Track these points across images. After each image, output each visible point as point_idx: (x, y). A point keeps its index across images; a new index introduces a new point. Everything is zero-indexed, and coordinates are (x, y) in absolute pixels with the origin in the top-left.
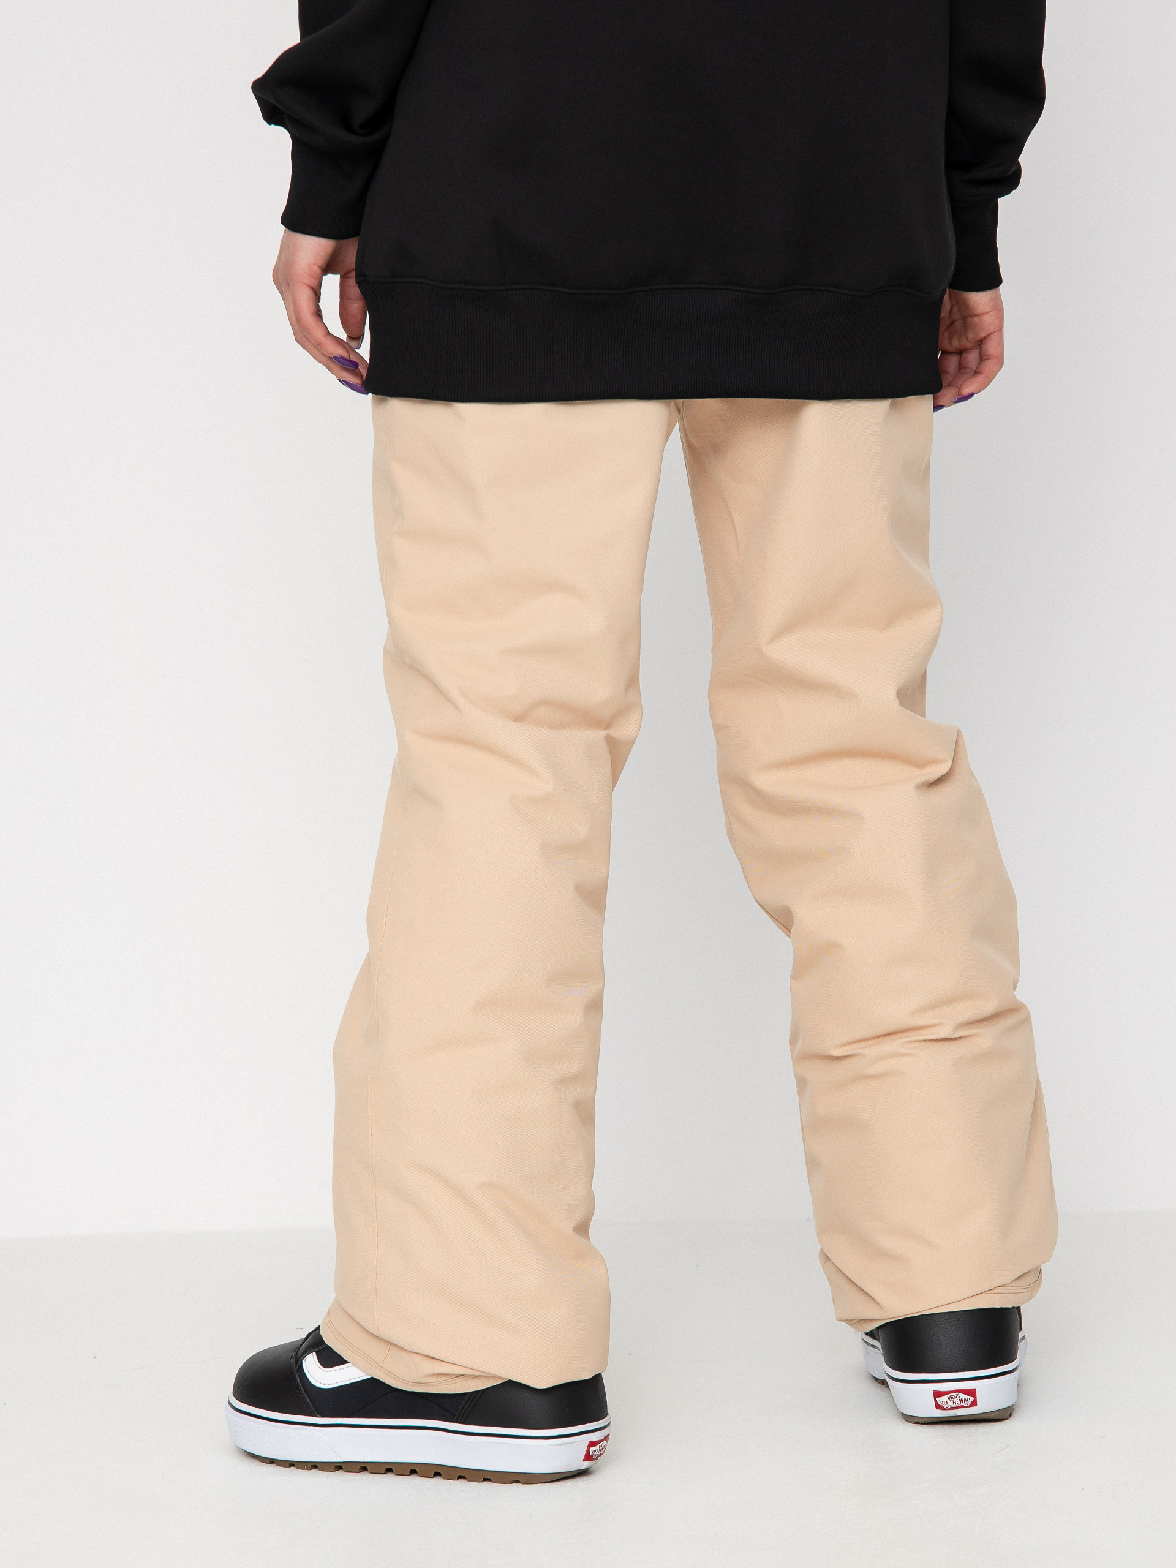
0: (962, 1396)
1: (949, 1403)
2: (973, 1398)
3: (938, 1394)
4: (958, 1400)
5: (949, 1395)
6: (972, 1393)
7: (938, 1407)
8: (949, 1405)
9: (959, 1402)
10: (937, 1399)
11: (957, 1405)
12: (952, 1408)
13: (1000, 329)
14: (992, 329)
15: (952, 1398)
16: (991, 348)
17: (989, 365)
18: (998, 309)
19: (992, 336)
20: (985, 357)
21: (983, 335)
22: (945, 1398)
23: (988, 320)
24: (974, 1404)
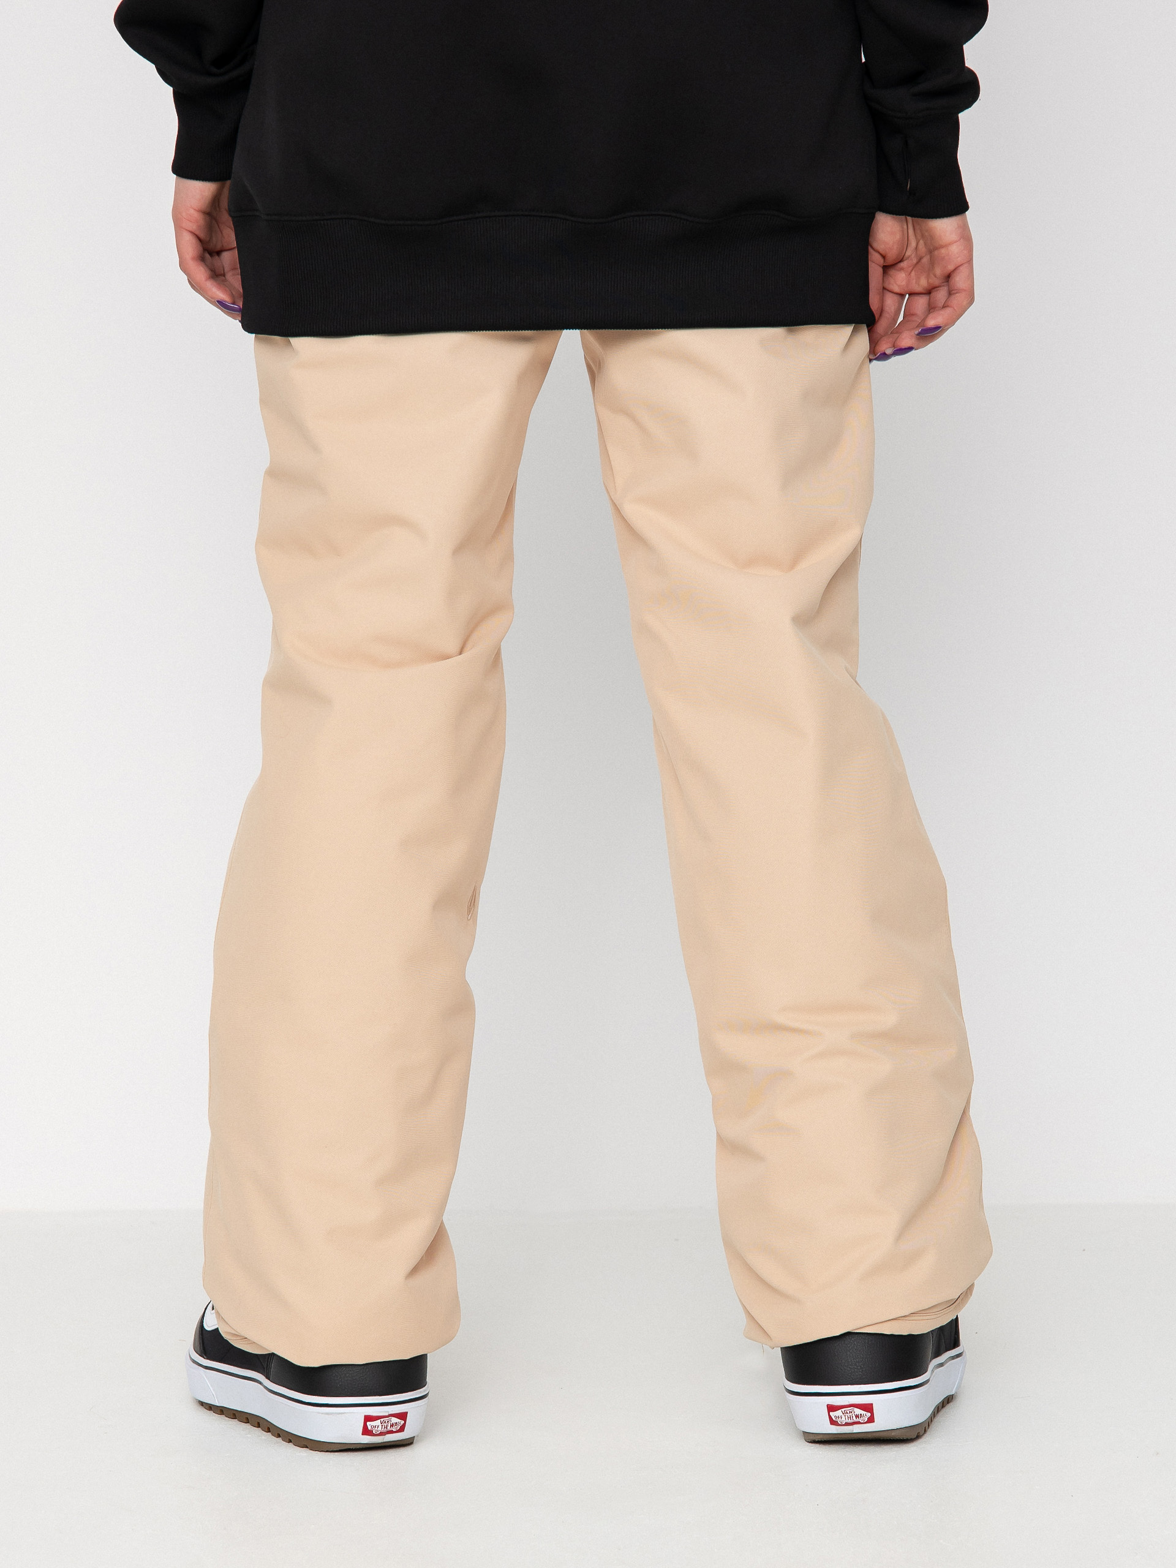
0: (858, 1411)
1: (843, 1418)
2: (869, 1415)
3: (831, 1408)
4: (854, 1415)
5: (843, 1410)
6: (868, 1408)
7: (833, 1422)
8: (844, 1420)
9: (854, 1418)
10: (831, 1413)
11: (852, 1421)
12: (847, 1424)
13: (970, 261)
14: (959, 260)
15: (847, 1413)
16: (959, 280)
17: (958, 299)
18: (966, 238)
19: (961, 268)
20: (953, 292)
21: (951, 267)
22: (839, 1413)
23: (955, 251)
24: (871, 1420)
